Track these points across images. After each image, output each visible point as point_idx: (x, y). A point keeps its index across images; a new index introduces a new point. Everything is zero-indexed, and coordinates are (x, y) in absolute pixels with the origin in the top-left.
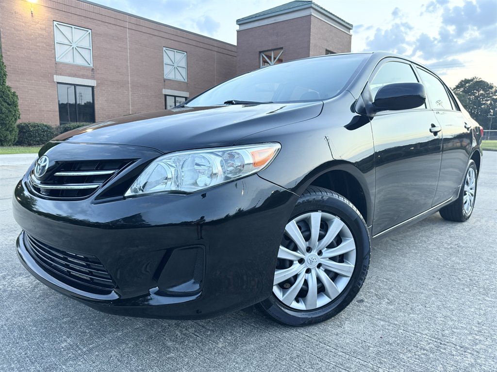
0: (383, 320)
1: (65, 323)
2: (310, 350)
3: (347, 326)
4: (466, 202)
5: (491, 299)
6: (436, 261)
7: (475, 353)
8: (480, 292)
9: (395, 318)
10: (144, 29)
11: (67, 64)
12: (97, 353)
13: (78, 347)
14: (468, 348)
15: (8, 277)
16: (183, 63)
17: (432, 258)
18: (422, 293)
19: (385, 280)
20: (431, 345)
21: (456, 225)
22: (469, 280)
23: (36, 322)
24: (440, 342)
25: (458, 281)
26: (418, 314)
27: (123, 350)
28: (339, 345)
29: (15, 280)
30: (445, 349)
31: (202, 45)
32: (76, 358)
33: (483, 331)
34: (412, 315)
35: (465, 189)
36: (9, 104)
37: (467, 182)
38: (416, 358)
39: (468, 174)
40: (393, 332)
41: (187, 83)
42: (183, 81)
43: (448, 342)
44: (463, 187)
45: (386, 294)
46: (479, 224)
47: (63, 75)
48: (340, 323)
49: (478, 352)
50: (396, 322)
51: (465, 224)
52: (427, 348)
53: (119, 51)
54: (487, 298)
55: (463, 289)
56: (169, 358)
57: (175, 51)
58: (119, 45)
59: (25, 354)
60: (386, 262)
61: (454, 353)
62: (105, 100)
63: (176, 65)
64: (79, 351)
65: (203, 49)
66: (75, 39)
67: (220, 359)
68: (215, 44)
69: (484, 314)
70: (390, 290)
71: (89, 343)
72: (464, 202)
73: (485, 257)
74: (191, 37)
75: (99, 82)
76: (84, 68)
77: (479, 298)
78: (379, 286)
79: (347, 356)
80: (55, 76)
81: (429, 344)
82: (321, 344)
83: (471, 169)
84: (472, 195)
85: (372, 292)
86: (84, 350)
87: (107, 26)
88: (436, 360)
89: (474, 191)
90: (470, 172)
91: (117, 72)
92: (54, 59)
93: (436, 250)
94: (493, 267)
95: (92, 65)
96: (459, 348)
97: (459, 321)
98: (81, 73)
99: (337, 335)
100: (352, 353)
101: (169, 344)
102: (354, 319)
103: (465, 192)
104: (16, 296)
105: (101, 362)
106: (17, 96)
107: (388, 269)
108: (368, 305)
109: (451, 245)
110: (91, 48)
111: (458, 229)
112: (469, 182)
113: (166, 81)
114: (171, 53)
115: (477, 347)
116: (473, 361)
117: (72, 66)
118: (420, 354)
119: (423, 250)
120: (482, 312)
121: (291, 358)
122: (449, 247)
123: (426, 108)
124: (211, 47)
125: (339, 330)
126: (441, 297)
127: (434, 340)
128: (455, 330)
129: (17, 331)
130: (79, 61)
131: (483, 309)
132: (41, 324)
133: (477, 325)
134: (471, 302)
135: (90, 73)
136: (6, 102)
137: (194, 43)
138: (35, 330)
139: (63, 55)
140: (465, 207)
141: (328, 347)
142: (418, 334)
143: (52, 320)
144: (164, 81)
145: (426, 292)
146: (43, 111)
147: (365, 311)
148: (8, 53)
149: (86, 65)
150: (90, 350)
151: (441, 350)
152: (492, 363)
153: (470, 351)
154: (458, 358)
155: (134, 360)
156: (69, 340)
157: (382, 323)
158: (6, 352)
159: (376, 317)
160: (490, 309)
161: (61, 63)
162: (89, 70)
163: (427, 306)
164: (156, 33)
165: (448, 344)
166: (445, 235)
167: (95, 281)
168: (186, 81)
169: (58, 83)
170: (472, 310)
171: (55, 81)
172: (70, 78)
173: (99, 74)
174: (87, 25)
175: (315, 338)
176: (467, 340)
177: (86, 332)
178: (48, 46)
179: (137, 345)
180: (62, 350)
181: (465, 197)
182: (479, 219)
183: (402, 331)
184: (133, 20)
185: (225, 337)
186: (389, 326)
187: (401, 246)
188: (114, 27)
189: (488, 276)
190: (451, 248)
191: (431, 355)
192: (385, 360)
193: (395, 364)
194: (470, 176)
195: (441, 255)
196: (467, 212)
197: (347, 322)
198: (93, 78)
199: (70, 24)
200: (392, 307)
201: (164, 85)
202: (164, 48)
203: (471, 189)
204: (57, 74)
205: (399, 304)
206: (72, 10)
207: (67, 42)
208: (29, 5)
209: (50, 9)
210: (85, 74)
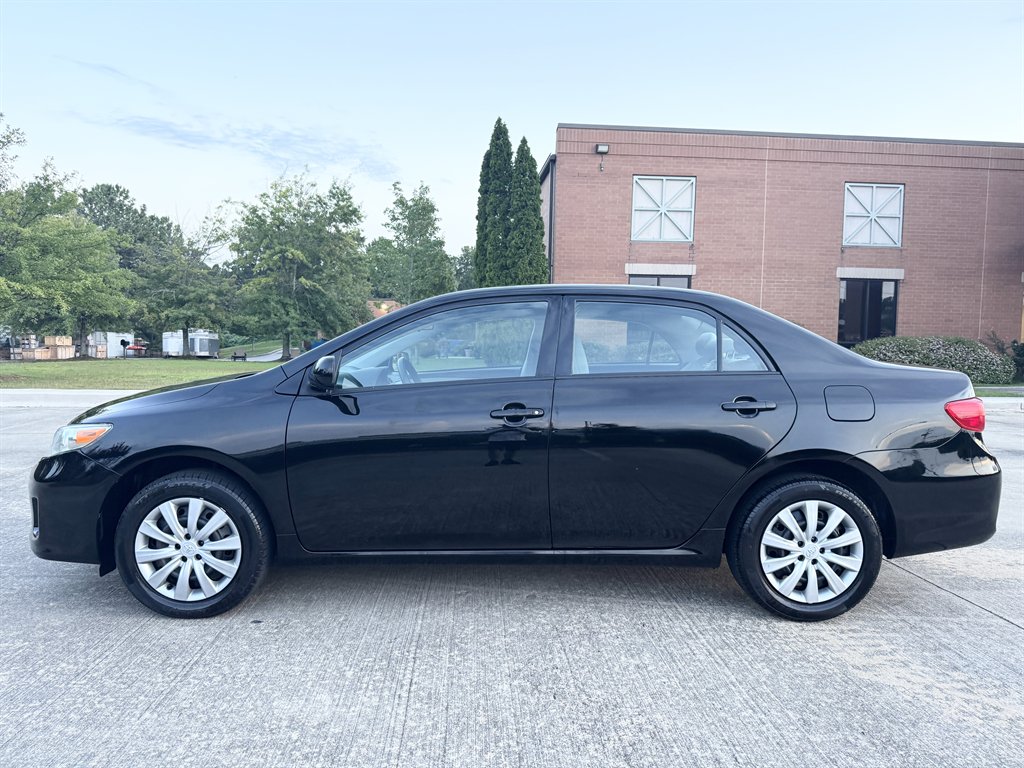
10: (802, 156)
11: (648, 243)
16: (896, 208)
31: (947, 162)
41: (901, 250)
42: (891, 244)
47: (640, 262)
53: (747, 206)
57: (874, 185)
58: (748, 195)
63: (873, 216)
65: (950, 170)
66: (666, 199)
68: (990, 152)
74: (917, 149)
75: (702, 266)
76: (676, 245)
80: (627, 265)
87: (726, 164)
91: (738, 245)
92: (627, 239)
95: (691, 239)
98: (670, 255)
110: (693, 210)
113: (846, 251)
114: (863, 193)
117: (657, 243)
124: (975, 163)
130: (671, 235)
135: (685, 253)
137: (927, 162)
139: (644, 228)
144: (842, 251)
148: (564, 238)
149: (683, 239)
161: (638, 243)
162: (683, 248)
164: (829, 158)
168: (899, 245)
169: (631, 276)
171: (627, 272)
172: (653, 265)
173: (702, 252)
174: (688, 171)
178: (621, 217)
184: (781, 143)
188: (739, 164)
198: (690, 261)
199: (659, 175)
201: (842, 259)
202: (847, 185)
204: (630, 261)
206: (666, 151)
207: (652, 206)
208: (599, 158)
209: (630, 158)
210: (679, 255)
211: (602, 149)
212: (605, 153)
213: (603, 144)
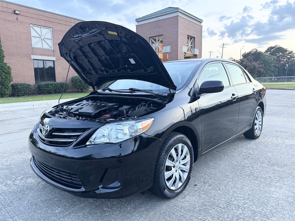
0: (205, 195)
1: (56, 201)
2: (169, 210)
3: (187, 198)
4: (256, 129)
5: (258, 182)
6: (236, 163)
7: (243, 209)
8: (253, 179)
9: (210, 193)
11: (38, 48)
12: (73, 214)
13: (64, 212)
14: (241, 207)
15: (24, 179)
17: (235, 161)
18: (225, 180)
19: (209, 174)
20: (224, 206)
21: (251, 142)
22: (250, 173)
23: (42, 201)
24: (229, 204)
25: (245, 173)
26: (221, 191)
27: (85, 212)
28: (182, 207)
29: (28, 180)
30: (230, 207)
32: (63, 217)
33: (250, 198)
34: (218, 192)
35: (255, 122)
36: (6, 73)
37: (257, 118)
38: (216, 212)
39: (257, 114)
40: (208, 200)
43: (232, 204)
44: (254, 121)
45: (208, 181)
46: (264, 140)
47: (36, 55)
48: (185, 196)
49: (245, 208)
50: (210, 195)
51: (256, 140)
52: (222, 207)
54: (256, 182)
55: (246, 178)
56: (105, 216)
59: (41, 216)
60: (211, 164)
61: (234, 209)
62: (61, 68)
64: (65, 214)
66: (43, 34)
67: (129, 215)
69: (253, 190)
70: (211, 179)
71: (69, 209)
72: (255, 129)
73: (261, 160)
75: (58, 58)
76: (48, 50)
77: (252, 182)
78: (206, 177)
79: (186, 212)
80: (32, 56)
81: (223, 205)
82: (174, 207)
83: (258, 112)
84: (260, 125)
85: (202, 181)
86: (67, 213)
87: (61, 26)
88: (225, 212)
89: (261, 123)
90: (258, 113)
92: (31, 46)
93: (237, 157)
94: (263, 165)
95: (53, 49)
96: (236, 206)
97: (240, 194)
98: (47, 53)
99: (182, 202)
100: (188, 210)
101: (105, 209)
102: (191, 194)
103: (256, 124)
104: (30, 188)
105: (75, 219)
106: (11, 69)
107: (212, 168)
108: (199, 187)
109: (246, 153)
110: (52, 39)
111: (252, 144)
112: (258, 119)
115: (245, 206)
116: (241, 212)
117: (42, 49)
118: (218, 210)
119: (231, 157)
120: (252, 189)
121: (161, 214)
122: (245, 154)
123: (230, 85)
125: (184, 200)
126: (234, 182)
127: (226, 203)
128: (237, 198)
129: (34, 206)
130: (46, 46)
131: (253, 187)
132: (45, 202)
133: (248, 195)
134: (248, 184)
135: (52, 53)
136: (4, 72)
138: (43, 205)
139: (36, 43)
140: (256, 131)
141: (178, 208)
142: (220, 201)
143: (50, 200)
145: (228, 180)
146: (25, 76)
147: (197, 190)
148: (5, 44)
149: (50, 48)
150: (70, 213)
151: (229, 208)
152: (250, 213)
153: (241, 208)
154: (235, 211)
155: (90, 217)
156: (59, 209)
157: (204, 196)
158: (32, 215)
159: (202, 193)
160: (256, 187)
161: (35, 48)
162: (50, 51)
163: (227, 187)
165: (232, 205)
166: (244, 147)
167: (73, 182)
169: (34, 59)
170: (247, 188)
171: (32, 58)
172: (40, 56)
173: (57, 53)
174: (49, 25)
175: (172, 204)
176: (241, 203)
177: (66, 205)
178: (27, 38)
179: (90, 210)
180: (57, 213)
181: (255, 126)
182: (265, 137)
183: (212, 199)
184: (76, 21)
185: (131, 205)
186: (207, 197)
187: (220, 155)
188: (65, 26)
189: (259, 170)
190: (246, 155)
191: (224, 210)
192: (202, 213)
193: (206, 215)
194: (258, 115)
195: (240, 159)
196: (257, 134)
197: (188, 196)
198: (54, 56)
199: (40, 26)
200: (210, 188)
203: (260, 122)
204: (33, 54)
205: (213, 186)
206: (41, 17)
207: (38, 36)
208: (16, 15)
209: (28, 18)
210: (49, 53)
211: (17, 12)
212: (18, 14)
213: (18, 11)
